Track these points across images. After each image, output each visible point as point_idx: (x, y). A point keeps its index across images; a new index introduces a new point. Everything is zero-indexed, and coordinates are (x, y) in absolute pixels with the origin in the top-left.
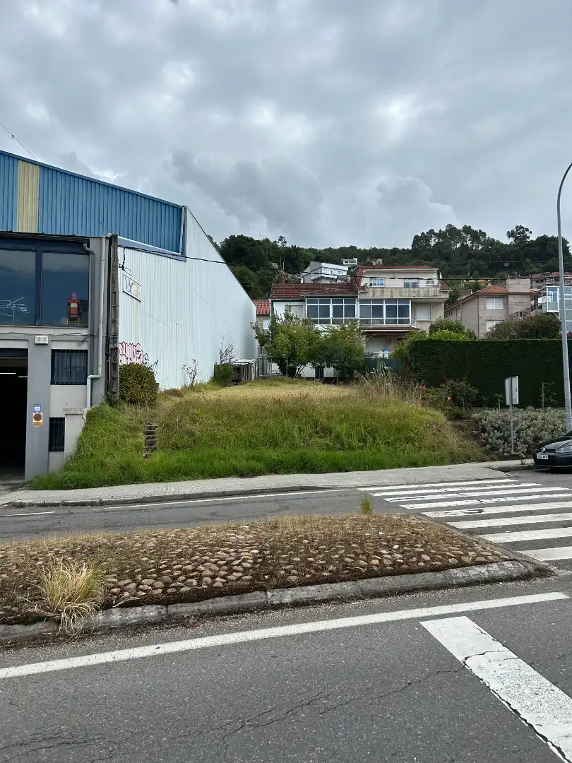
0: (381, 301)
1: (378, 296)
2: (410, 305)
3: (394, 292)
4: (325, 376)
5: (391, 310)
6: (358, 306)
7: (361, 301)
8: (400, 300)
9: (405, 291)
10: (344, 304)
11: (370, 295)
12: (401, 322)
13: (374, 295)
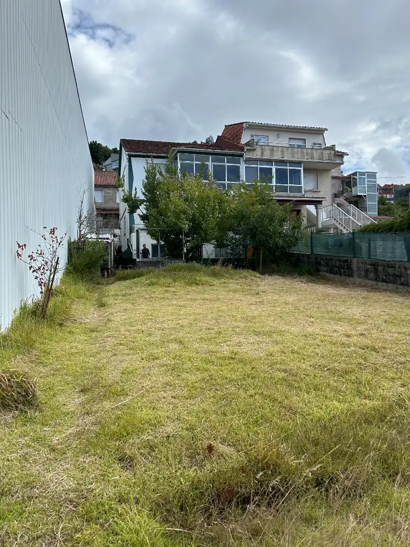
0: (270, 162)
1: (267, 156)
2: (302, 169)
3: (285, 153)
4: (205, 256)
5: (281, 175)
6: (243, 167)
7: (248, 161)
8: (292, 163)
9: (298, 152)
10: (227, 164)
11: (257, 154)
12: (292, 190)
13: (262, 153)
